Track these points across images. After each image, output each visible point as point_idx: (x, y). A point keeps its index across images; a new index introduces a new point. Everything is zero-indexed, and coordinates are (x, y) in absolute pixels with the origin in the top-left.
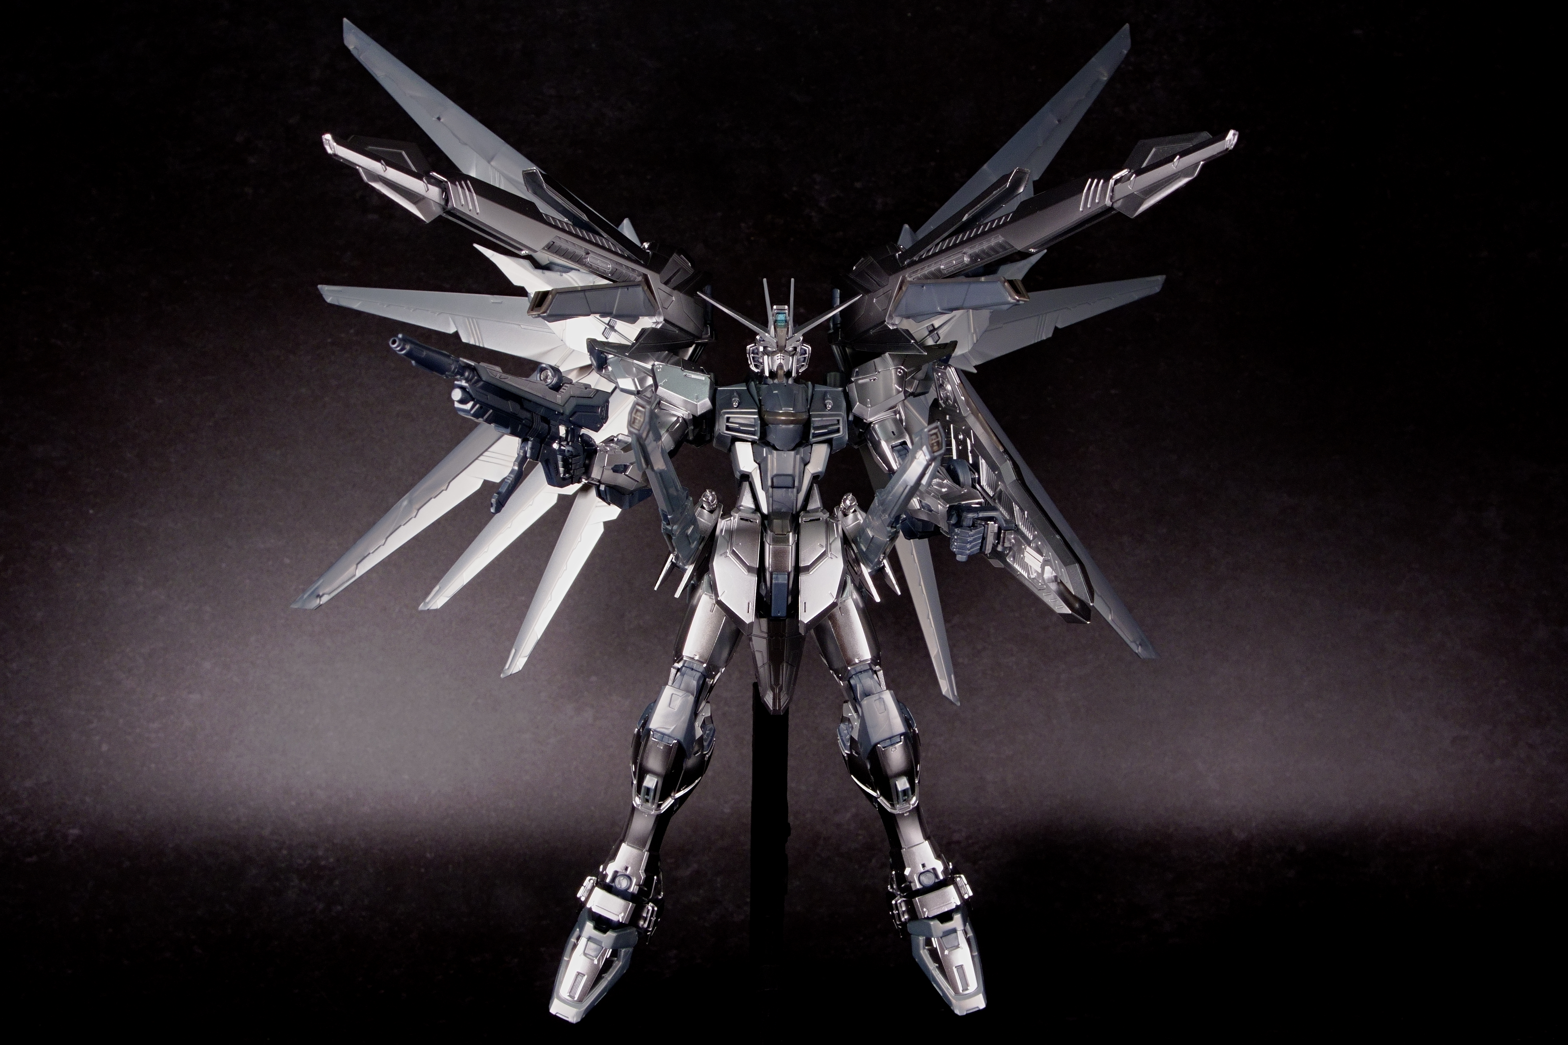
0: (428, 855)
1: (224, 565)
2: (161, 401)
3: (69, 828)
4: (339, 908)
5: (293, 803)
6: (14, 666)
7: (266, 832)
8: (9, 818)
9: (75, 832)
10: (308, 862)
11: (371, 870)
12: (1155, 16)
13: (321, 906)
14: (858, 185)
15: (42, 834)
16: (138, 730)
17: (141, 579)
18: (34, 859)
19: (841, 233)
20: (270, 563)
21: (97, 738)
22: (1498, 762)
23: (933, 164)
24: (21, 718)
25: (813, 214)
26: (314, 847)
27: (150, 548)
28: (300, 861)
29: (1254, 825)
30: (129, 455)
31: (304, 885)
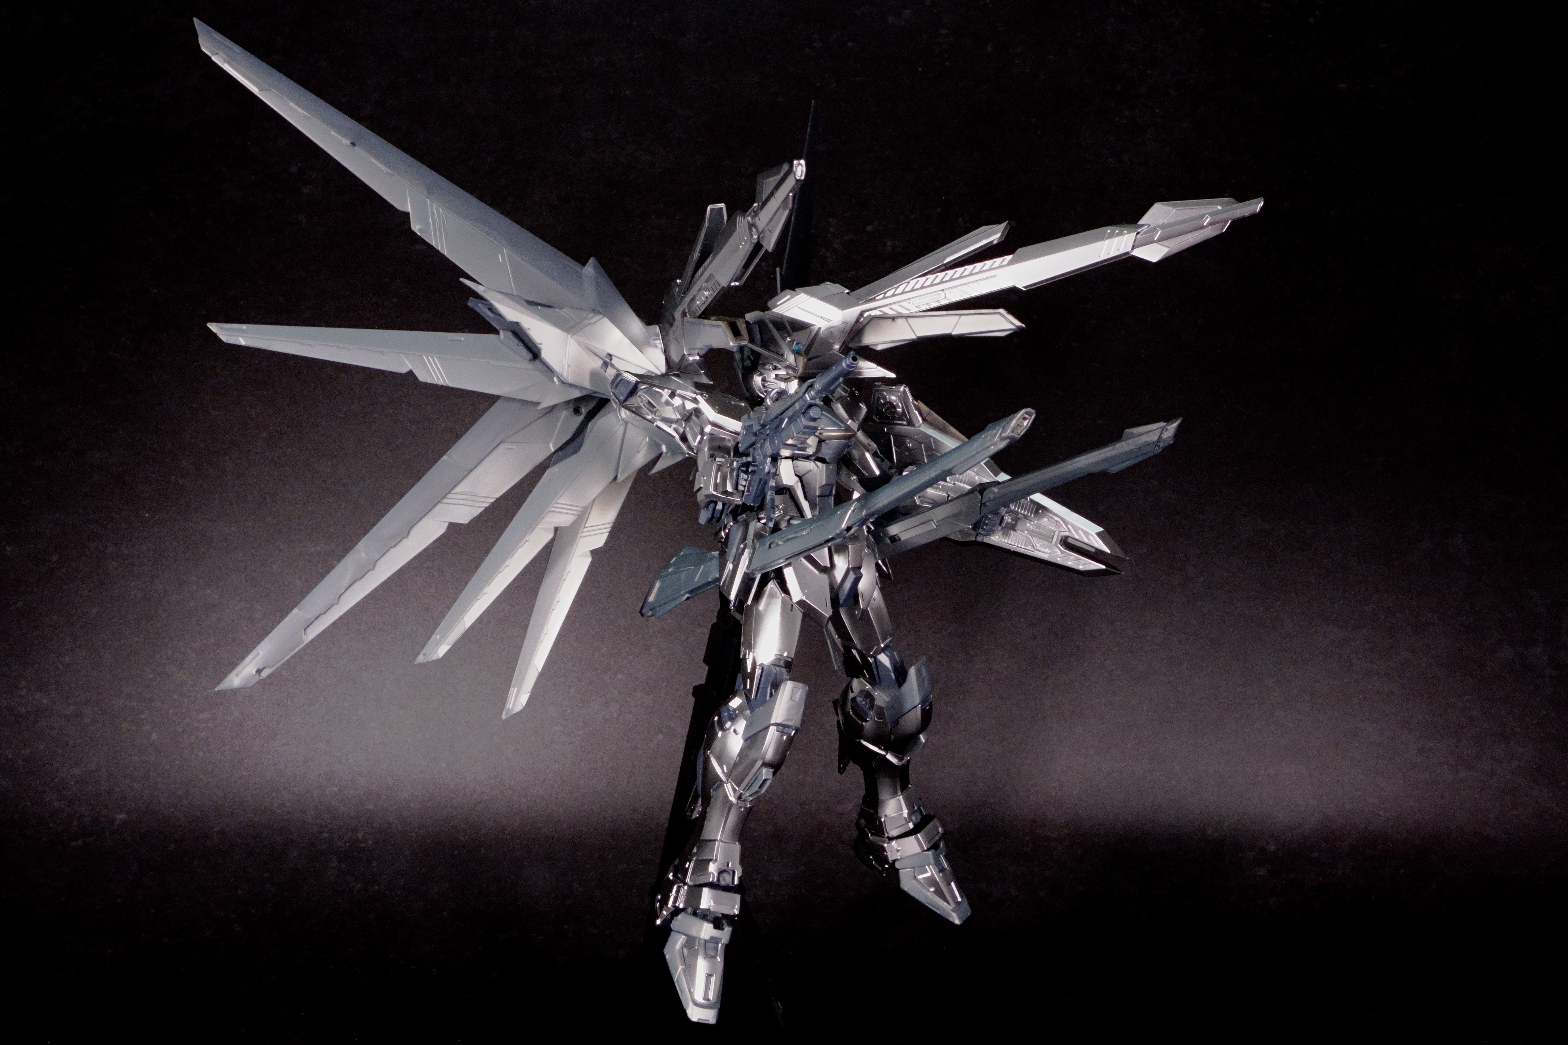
0: (462, 838)
1: (275, 567)
2: (217, 413)
3: (116, 813)
4: (376, 888)
5: (336, 789)
6: (67, 659)
7: (309, 817)
8: (56, 804)
9: (122, 816)
10: (348, 844)
11: (407, 852)
12: (1149, 72)
13: (359, 886)
14: (869, 228)
15: (89, 819)
16: (188, 721)
17: (194, 579)
18: (79, 843)
19: (853, 273)
20: (320, 565)
21: (148, 727)
22: (1463, 774)
23: (939, 210)
24: (72, 708)
25: (828, 254)
26: (354, 830)
27: (204, 550)
28: (341, 844)
29: (1226, 824)
30: (185, 463)
31: (343, 866)
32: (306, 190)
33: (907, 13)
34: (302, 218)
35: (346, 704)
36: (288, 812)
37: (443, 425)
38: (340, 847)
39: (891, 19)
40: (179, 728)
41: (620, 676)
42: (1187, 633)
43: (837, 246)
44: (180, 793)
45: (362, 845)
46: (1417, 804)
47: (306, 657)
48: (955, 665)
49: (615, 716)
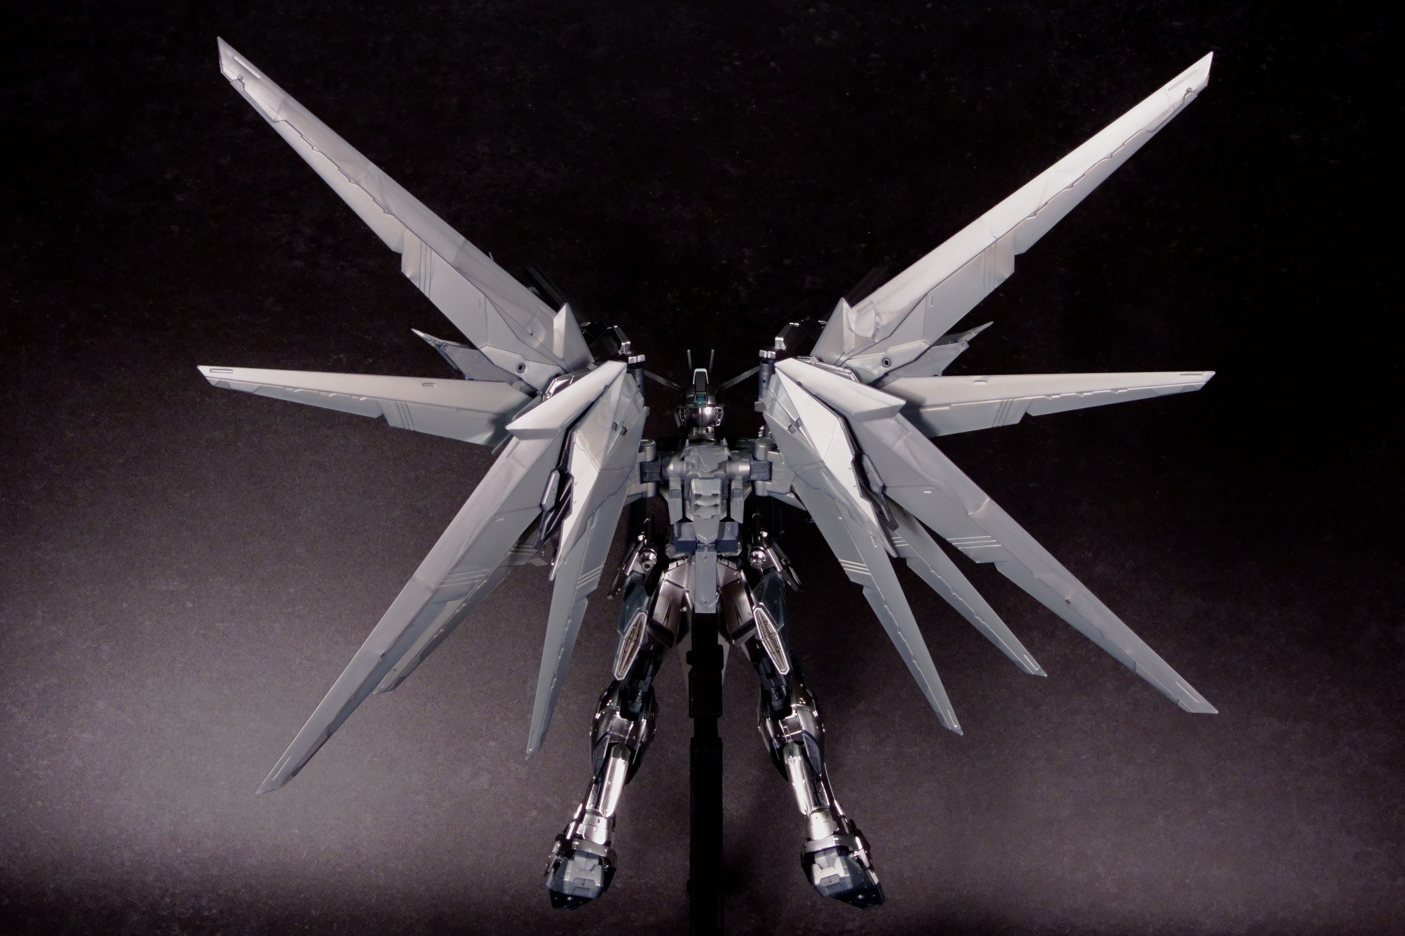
32: (180, 198)
33: (835, 34)
34: (175, 228)
35: (194, 759)
36: (128, 873)
37: (312, 457)
38: (183, 914)
39: (818, 40)
40: (18, 774)
41: (492, 743)
42: (1118, 721)
43: (751, 279)
44: (17, 844)
45: (206, 914)
46: (1353, 913)
47: (153, 705)
48: (863, 747)
49: (486, 787)
